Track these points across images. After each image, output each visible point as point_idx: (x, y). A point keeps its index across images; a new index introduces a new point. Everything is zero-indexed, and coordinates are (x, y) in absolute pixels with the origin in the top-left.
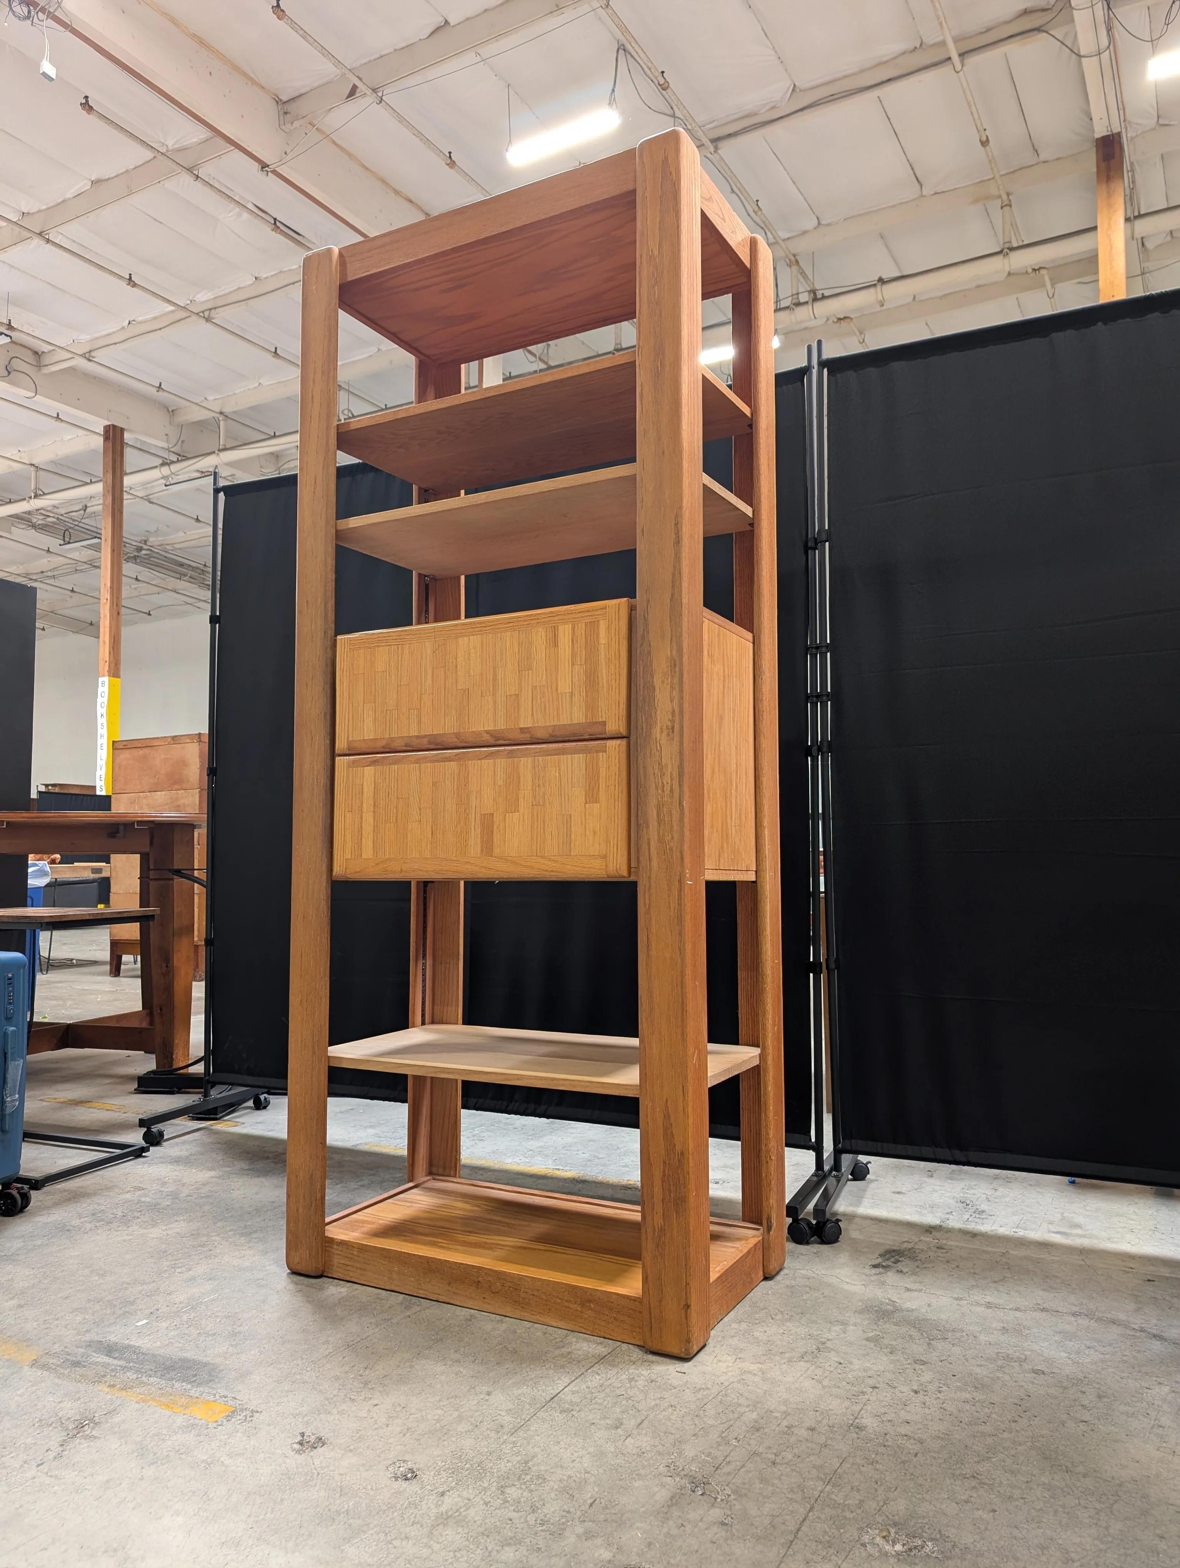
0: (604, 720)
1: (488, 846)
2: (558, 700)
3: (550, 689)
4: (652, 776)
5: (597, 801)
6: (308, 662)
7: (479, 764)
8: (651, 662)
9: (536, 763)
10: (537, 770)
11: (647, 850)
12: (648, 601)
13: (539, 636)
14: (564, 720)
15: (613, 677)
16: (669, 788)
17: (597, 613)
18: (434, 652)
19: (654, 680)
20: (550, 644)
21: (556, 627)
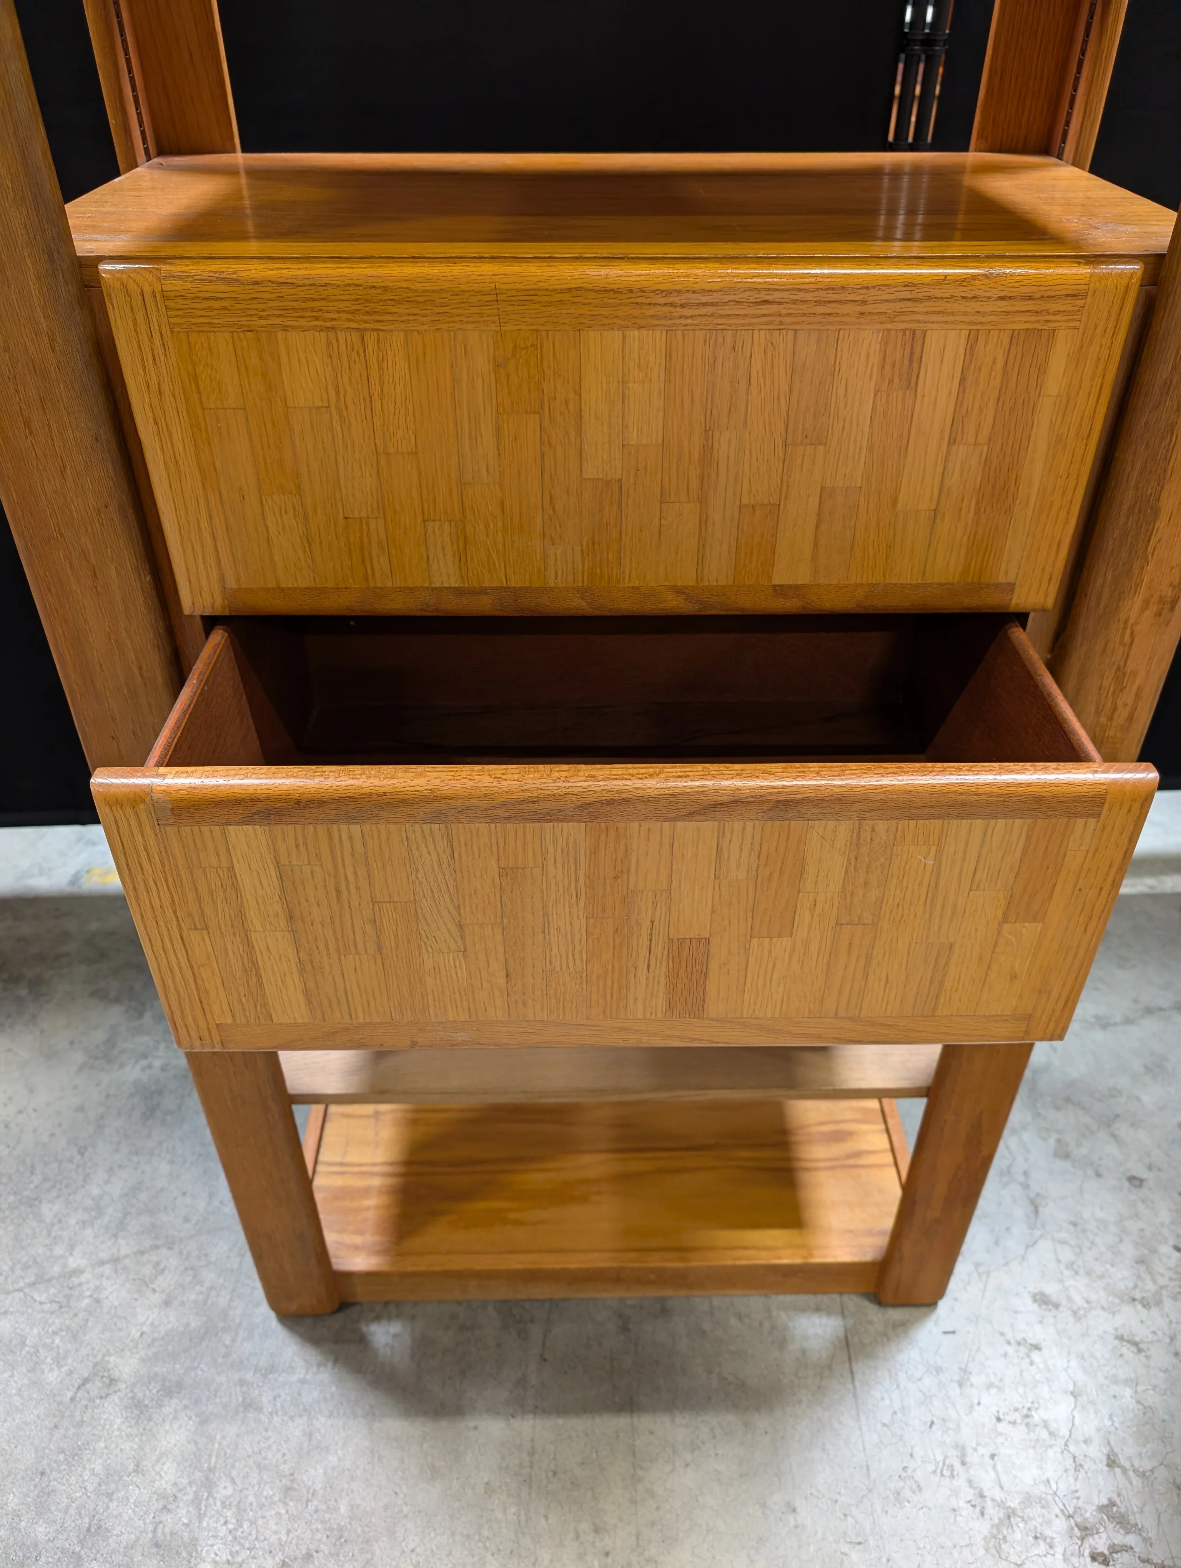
0: (1011, 579)
3: (873, 497)
13: (861, 352)
17: (1054, 306)
18: (497, 366)
19: (1164, 495)
20: (891, 382)
21: (919, 334)
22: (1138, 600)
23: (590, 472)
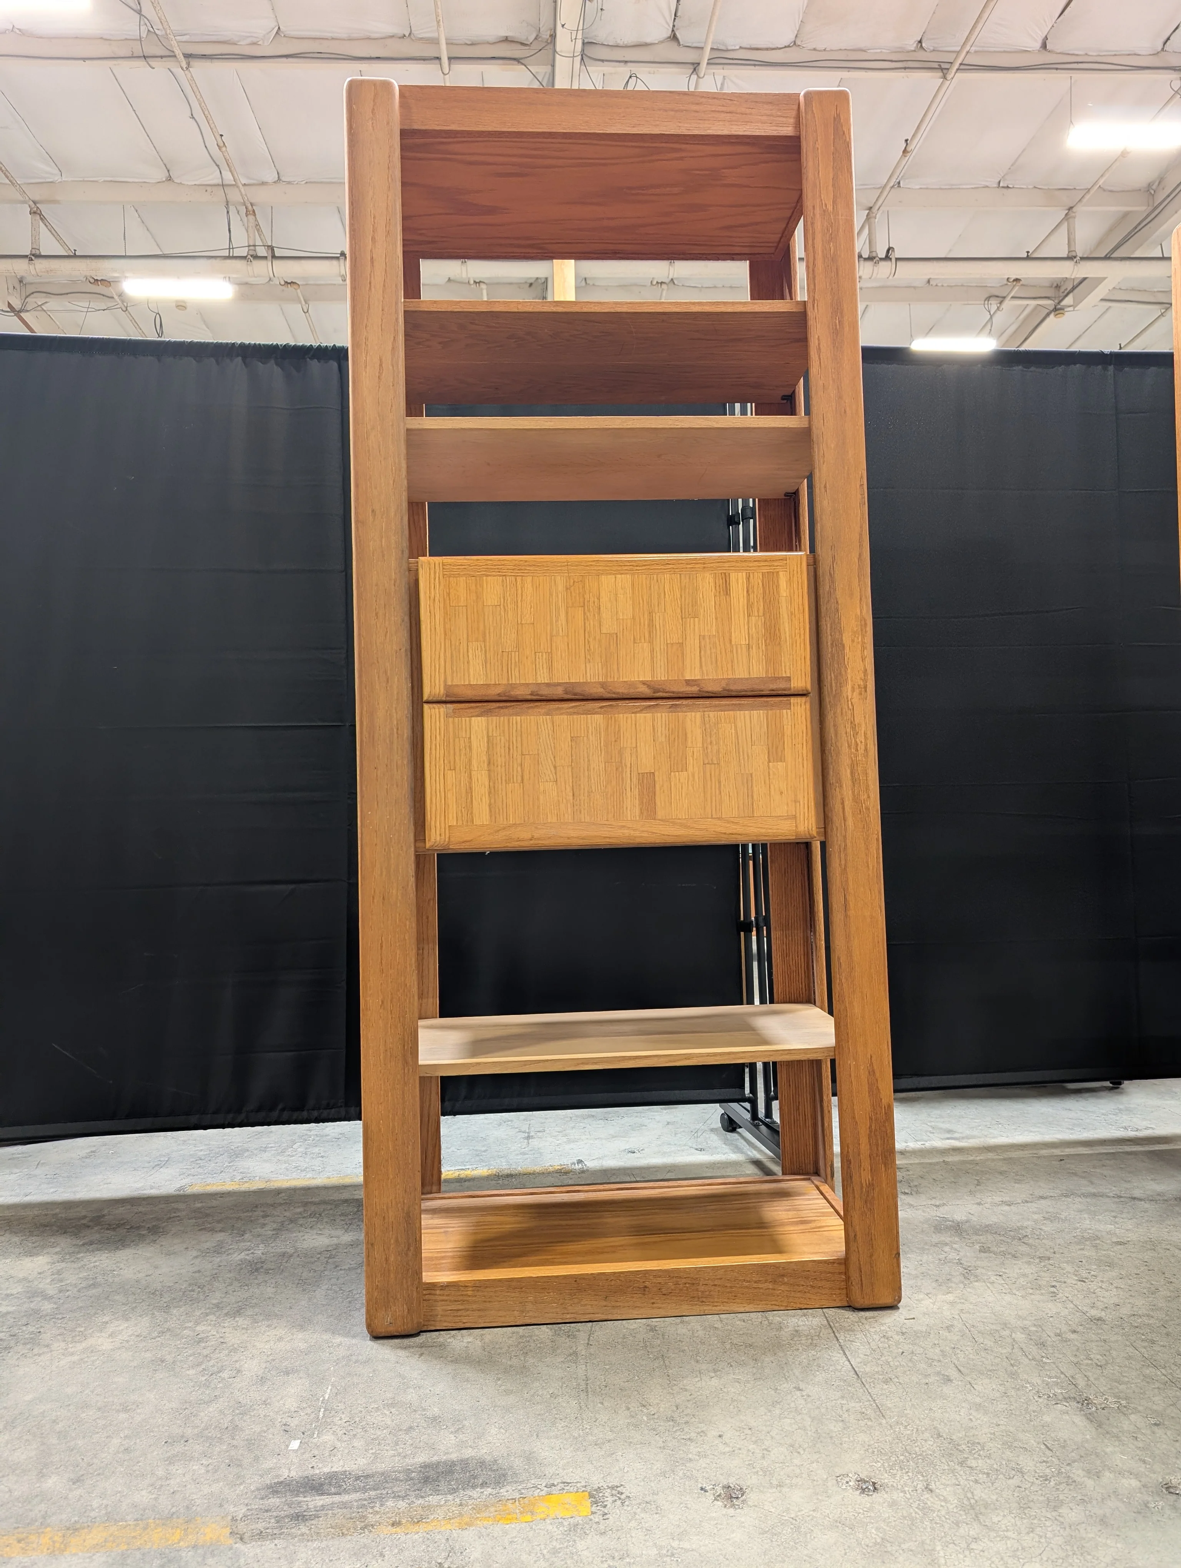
0: (789, 675)
1: (649, 807)
2: (732, 651)
3: (721, 640)
4: (845, 735)
5: (782, 759)
6: (377, 585)
7: (633, 718)
8: (839, 619)
9: (707, 719)
10: (707, 726)
11: (841, 810)
12: (834, 557)
13: (707, 583)
14: (741, 673)
15: (797, 631)
16: (863, 747)
17: (776, 564)
18: (567, 589)
19: (844, 638)
20: (720, 592)
21: (727, 574)
22: (849, 687)
23: (604, 631)
